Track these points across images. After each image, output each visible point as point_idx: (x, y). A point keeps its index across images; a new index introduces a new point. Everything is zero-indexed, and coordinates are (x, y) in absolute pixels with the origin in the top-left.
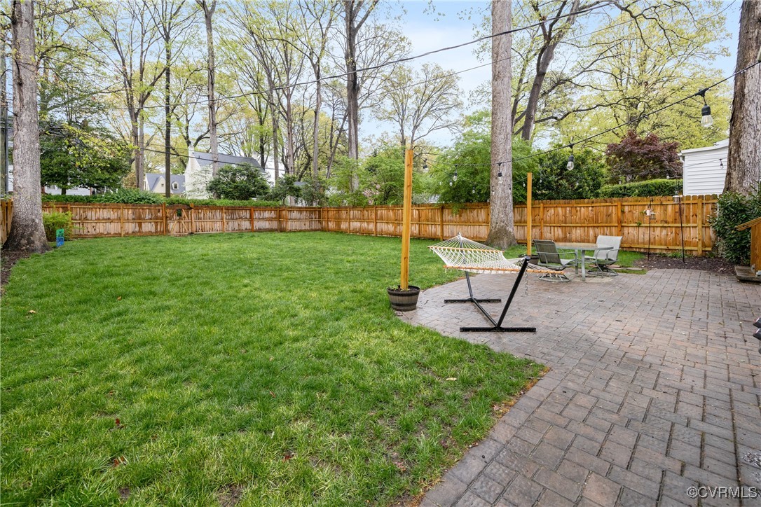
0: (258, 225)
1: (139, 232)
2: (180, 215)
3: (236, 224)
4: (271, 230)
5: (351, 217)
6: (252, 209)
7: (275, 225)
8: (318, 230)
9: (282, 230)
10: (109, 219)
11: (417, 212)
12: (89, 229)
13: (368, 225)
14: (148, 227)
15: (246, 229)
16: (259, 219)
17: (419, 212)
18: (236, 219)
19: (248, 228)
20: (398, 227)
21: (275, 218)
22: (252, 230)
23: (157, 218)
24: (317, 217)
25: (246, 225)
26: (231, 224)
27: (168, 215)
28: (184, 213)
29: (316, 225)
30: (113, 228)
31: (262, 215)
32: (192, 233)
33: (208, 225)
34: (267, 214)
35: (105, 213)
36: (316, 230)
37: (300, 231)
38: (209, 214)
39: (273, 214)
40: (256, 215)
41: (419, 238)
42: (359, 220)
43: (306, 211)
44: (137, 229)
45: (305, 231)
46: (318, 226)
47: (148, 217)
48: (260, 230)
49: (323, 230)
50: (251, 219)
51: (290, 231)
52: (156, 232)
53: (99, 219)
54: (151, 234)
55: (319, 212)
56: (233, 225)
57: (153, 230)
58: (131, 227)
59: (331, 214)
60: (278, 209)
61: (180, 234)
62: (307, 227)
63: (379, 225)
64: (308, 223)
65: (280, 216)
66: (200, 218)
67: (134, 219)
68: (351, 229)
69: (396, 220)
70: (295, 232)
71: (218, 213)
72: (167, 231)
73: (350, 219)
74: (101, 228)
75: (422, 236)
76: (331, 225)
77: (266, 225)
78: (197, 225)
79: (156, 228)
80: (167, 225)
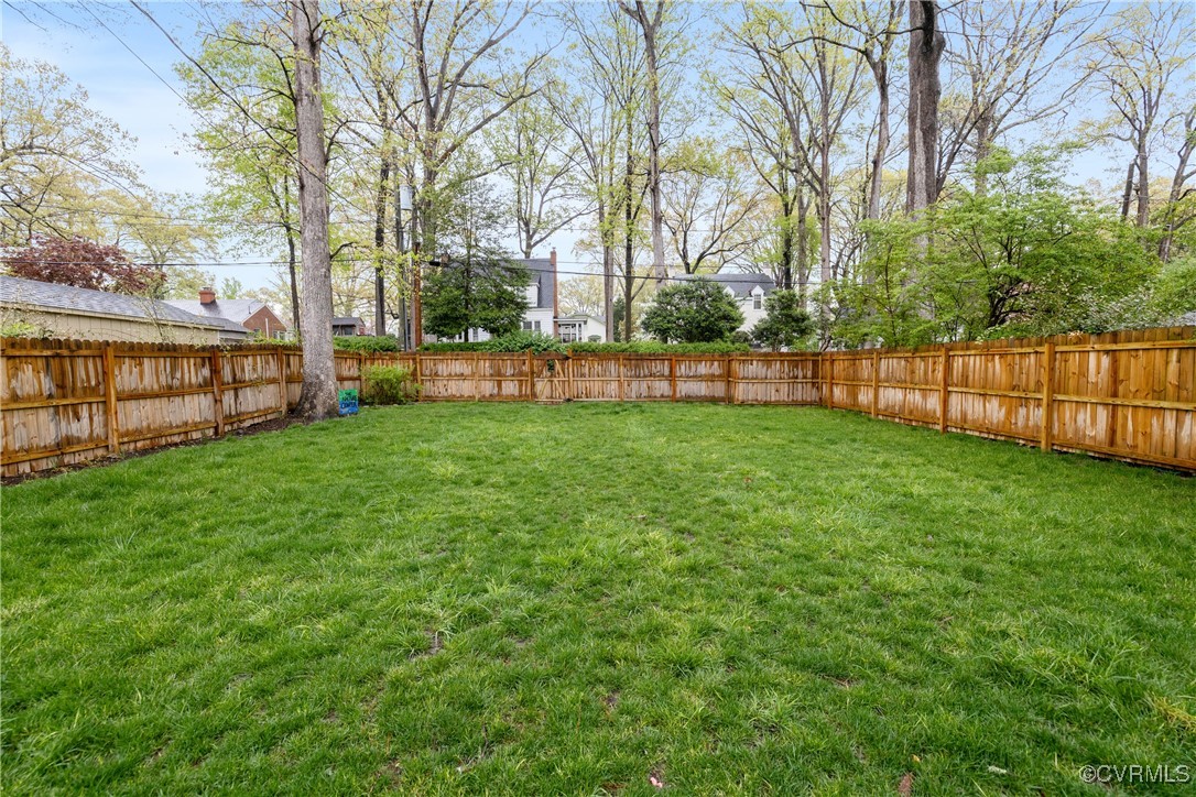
0: (684, 388)
1: (499, 394)
2: (551, 368)
3: (644, 385)
4: (714, 400)
5: (882, 375)
6: (674, 359)
7: (719, 389)
8: (811, 404)
9: (728, 400)
10: (462, 374)
11: (1106, 361)
12: (438, 389)
13: (924, 397)
14: (510, 388)
15: (662, 396)
16: (688, 377)
17: (1114, 361)
18: (645, 376)
19: (666, 394)
20: (1022, 411)
21: (719, 376)
22: (674, 399)
23: (521, 374)
24: (809, 374)
25: (662, 387)
26: (634, 385)
27: (535, 369)
28: (558, 367)
29: (805, 392)
30: (467, 388)
31: (693, 369)
32: (569, 400)
33: (596, 387)
34: (703, 369)
35: (458, 367)
36: (803, 404)
37: (766, 404)
38: (597, 368)
39: (716, 369)
40: (682, 369)
41: (1106, 459)
42: (902, 384)
43: (782, 361)
44: (496, 391)
45: (777, 404)
46: (811, 394)
47: (509, 371)
48: (689, 400)
49: (821, 403)
50: (672, 378)
51: (743, 404)
52: (520, 396)
53: (450, 375)
54: (512, 399)
55: (815, 363)
56: (638, 388)
57: (517, 394)
58: (488, 388)
59: (839, 367)
60: (727, 358)
61: (552, 402)
62: (783, 396)
63: (954, 400)
64: (784, 388)
65: (729, 371)
66: (583, 375)
67: (491, 375)
68: (881, 405)
69: (1013, 388)
70: (752, 405)
71: (612, 366)
72: (534, 395)
73: (878, 380)
74: (454, 388)
75: (1121, 449)
76: (839, 393)
77: (701, 389)
78: (580, 386)
79: (520, 391)
80: (533, 385)
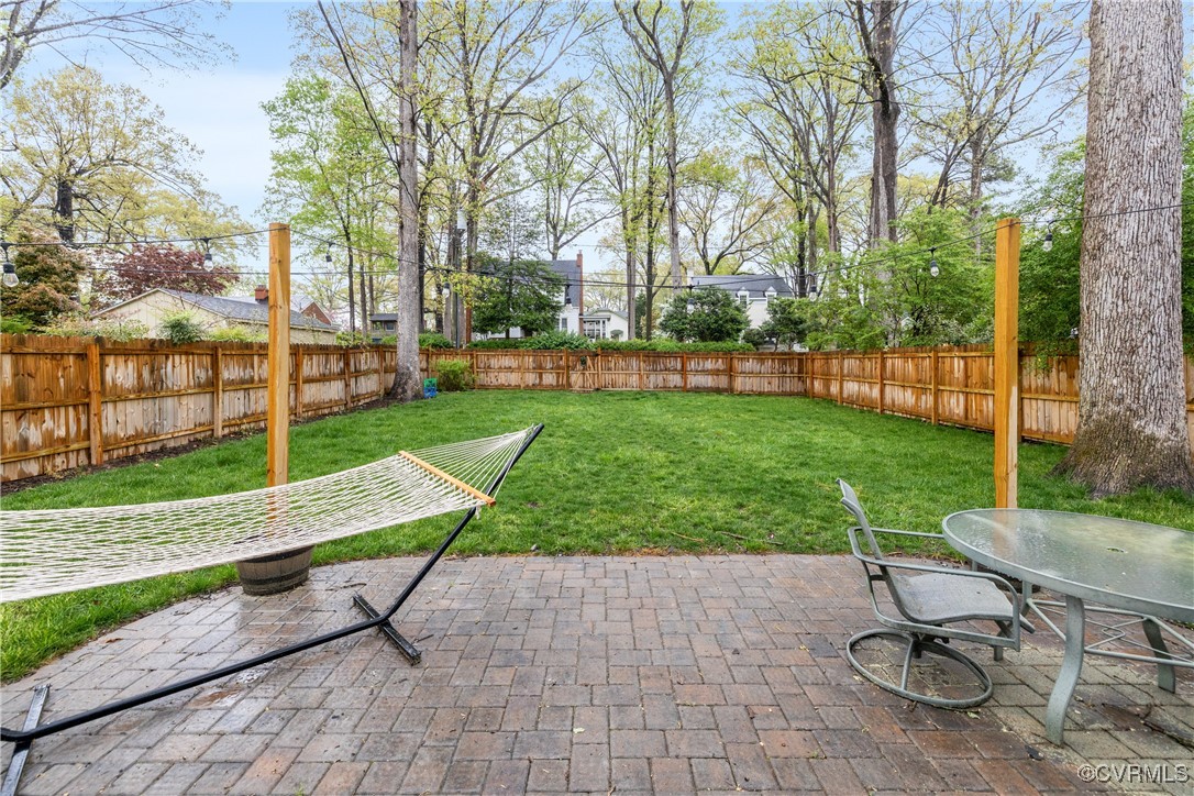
0: (694, 380)
1: (540, 384)
2: (584, 362)
3: (660, 378)
4: (718, 391)
5: (846, 371)
6: (685, 356)
7: (723, 381)
8: (798, 394)
9: (730, 390)
10: (510, 368)
11: (962, 363)
12: (491, 379)
13: (871, 389)
14: (549, 379)
15: (675, 387)
16: (697, 371)
17: (966, 364)
18: (661, 370)
19: (678, 385)
20: (924, 397)
21: (722, 371)
22: (685, 389)
23: (559, 367)
24: (796, 370)
25: (675, 380)
26: (652, 377)
27: (571, 364)
28: (589, 362)
29: (792, 385)
30: (514, 379)
31: (701, 365)
32: (598, 389)
33: (621, 379)
34: (709, 365)
35: (507, 361)
36: (791, 394)
37: (760, 394)
38: (622, 363)
39: (720, 364)
40: (692, 365)
41: (964, 428)
42: (859, 378)
43: (773, 360)
44: (537, 381)
45: (769, 394)
46: (797, 386)
47: (549, 366)
48: (697, 390)
49: (805, 394)
50: (683, 372)
51: (741, 394)
52: (558, 386)
53: (500, 368)
54: (551, 388)
55: (800, 361)
56: (655, 380)
57: (555, 384)
58: (531, 378)
59: (818, 364)
60: (729, 356)
61: (584, 391)
62: (775, 387)
63: (888, 389)
64: (775, 381)
65: (731, 367)
66: (609, 369)
67: (534, 368)
68: (845, 395)
69: (919, 381)
70: (749, 395)
71: (634, 362)
72: (569, 385)
73: (842, 376)
74: (503, 378)
75: (970, 422)
76: (818, 386)
77: (708, 381)
78: (607, 378)
79: (558, 382)
80: (568, 378)
